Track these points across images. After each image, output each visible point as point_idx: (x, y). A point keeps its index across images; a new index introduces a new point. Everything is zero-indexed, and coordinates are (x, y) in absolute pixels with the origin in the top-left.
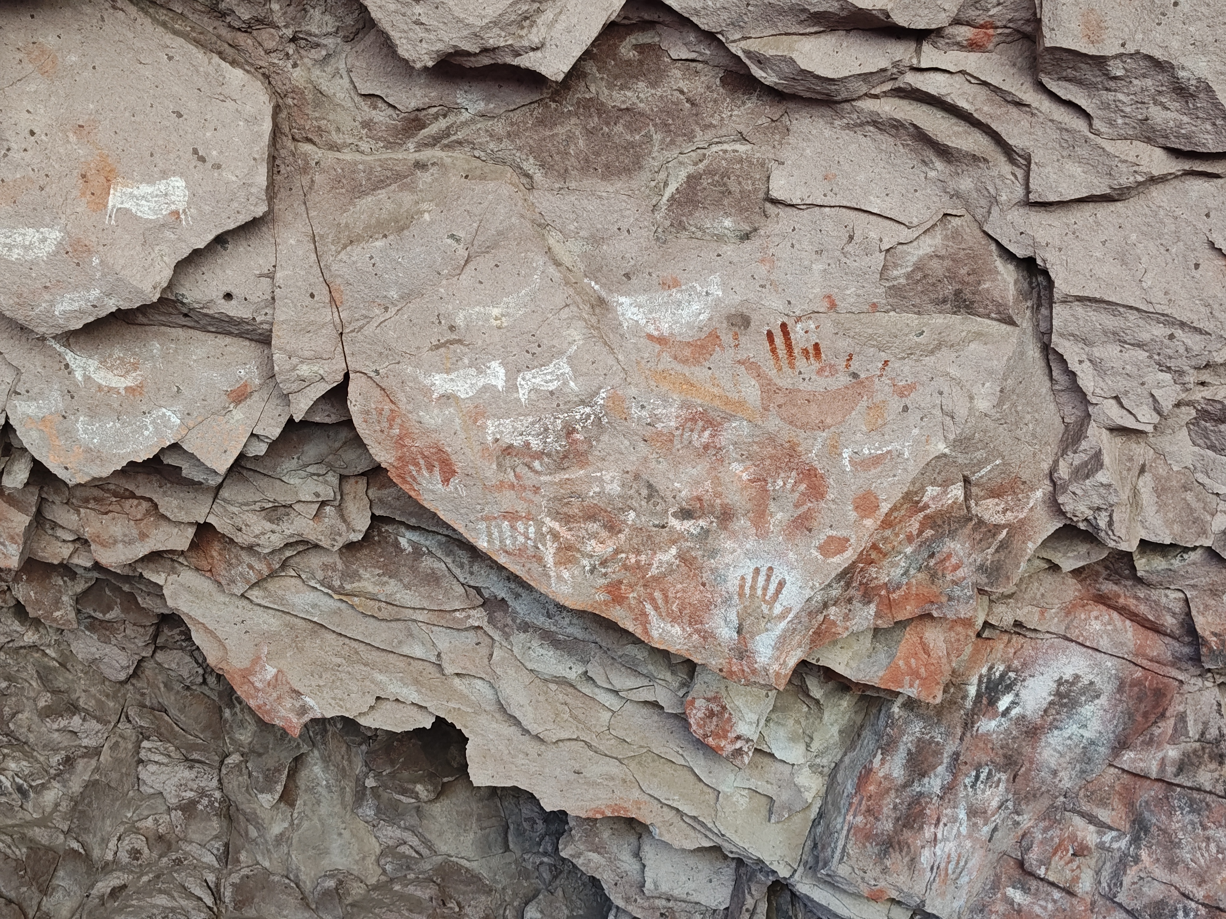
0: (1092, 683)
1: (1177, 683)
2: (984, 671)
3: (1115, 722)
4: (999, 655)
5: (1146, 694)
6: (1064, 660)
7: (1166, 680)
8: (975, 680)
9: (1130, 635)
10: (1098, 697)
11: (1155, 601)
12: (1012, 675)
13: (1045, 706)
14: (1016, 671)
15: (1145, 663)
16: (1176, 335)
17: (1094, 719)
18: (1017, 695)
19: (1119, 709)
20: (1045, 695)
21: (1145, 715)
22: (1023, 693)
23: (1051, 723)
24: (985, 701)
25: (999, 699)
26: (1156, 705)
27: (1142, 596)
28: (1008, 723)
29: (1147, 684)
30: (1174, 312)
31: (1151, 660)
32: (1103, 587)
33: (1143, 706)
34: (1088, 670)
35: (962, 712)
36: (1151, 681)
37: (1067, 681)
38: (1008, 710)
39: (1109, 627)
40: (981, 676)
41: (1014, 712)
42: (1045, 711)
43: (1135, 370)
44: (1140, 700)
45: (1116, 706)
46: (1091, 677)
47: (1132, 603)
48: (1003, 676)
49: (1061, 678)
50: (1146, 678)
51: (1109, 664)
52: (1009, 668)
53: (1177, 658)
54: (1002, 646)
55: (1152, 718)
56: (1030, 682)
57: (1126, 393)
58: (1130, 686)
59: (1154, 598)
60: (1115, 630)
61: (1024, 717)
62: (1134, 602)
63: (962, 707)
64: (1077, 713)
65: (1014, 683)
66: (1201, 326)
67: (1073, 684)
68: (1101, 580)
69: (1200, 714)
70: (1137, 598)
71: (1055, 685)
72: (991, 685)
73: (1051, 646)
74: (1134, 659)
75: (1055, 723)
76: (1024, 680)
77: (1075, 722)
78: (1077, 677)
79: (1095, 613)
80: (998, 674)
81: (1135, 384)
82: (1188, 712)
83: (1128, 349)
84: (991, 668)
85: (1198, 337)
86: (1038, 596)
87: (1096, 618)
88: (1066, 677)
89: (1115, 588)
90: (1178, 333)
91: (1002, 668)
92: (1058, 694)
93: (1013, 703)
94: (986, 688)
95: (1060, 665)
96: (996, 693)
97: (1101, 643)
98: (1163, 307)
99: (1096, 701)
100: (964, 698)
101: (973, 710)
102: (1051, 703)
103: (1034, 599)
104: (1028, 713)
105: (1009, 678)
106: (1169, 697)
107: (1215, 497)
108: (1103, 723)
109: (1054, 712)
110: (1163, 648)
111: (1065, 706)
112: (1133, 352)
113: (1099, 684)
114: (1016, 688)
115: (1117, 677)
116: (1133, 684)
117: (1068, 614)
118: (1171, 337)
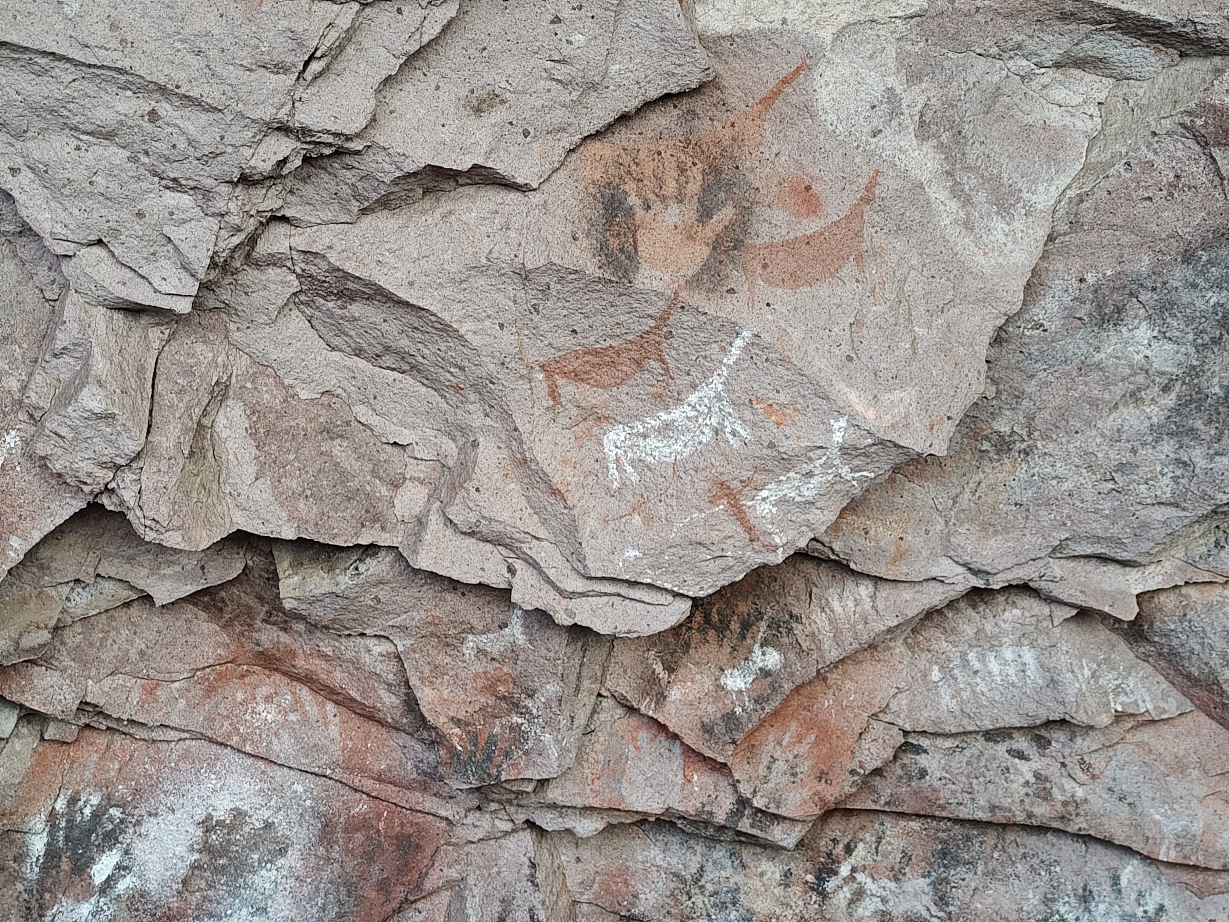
0: (268, 826)
1: (444, 824)
2: (60, 805)
3: (320, 902)
4: (88, 774)
5: (380, 845)
6: (213, 782)
7: (419, 818)
8: (38, 823)
9: (334, 731)
10: (282, 852)
11: (351, 661)
12: (115, 812)
13: (182, 872)
14: (122, 805)
15: (369, 784)
16: (162, 112)
17: (279, 897)
18: (126, 852)
19: (325, 875)
20: (181, 850)
21: (384, 886)
22: (140, 849)
23: (199, 907)
24: (65, 865)
25: (91, 861)
26: (404, 868)
27: (328, 651)
28: (113, 907)
29: (381, 825)
30: (136, 65)
31: (379, 779)
32: (263, 638)
33: (375, 868)
34: (258, 800)
35: (20, 887)
36: (390, 822)
37: (219, 823)
38: (110, 882)
39: (292, 717)
40: (52, 815)
41: (123, 885)
42: (184, 882)
43: (114, 186)
44: (369, 857)
45: (319, 869)
46: (266, 814)
47: (318, 666)
48: (96, 815)
49: (209, 817)
50: (379, 816)
51: (300, 788)
52: (109, 801)
53: (425, 773)
54: (95, 757)
55: (399, 893)
56: (150, 826)
57: (115, 232)
58: (346, 830)
59: (349, 655)
60: (305, 721)
61: (142, 895)
62: (323, 664)
63: (17, 877)
64: (246, 886)
65: (120, 827)
66: (195, 93)
67: (232, 828)
68: (258, 623)
69: (498, 883)
70: (324, 656)
71: (200, 832)
72: (76, 833)
73: (186, 755)
74: (345, 777)
75: (207, 906)
76: (138, 823)
77: (243, 904)
78: (239, 814)
79: (264, 690)
80: (87, 811)
81: (125, 215)
82: (471, 880)
83: (90, 144)
84: (73, 801)
85: (204, 118)
86: (133, 656)
87: (268, 699)
88: (219, 815)
89: (285, 638)
90: (165, 108)
91: (95, 800)
92: (207, 848)
93: (119, 867)
94: (67, 838)
95: (204, 793)
96: (87, 848)
97: (276, 747)
98: (115, 55)
99: (280, 862)
100: (20, 858)
101: (40, 882)
102: (195, 867)
103: (124, 660)
104: (152, 887)
105: (111, 819)
106: (429, 852)
107: (396, 450)
108: (297, 903)
109: (203, 885)
110: (398, 754)
111: (223, 870)
112: (99, 150)
113: (282, 829)
114: (126, 838)
115: (318, 816)
116: (350, 828)
117: (210, 691)
118: (153, 115)
